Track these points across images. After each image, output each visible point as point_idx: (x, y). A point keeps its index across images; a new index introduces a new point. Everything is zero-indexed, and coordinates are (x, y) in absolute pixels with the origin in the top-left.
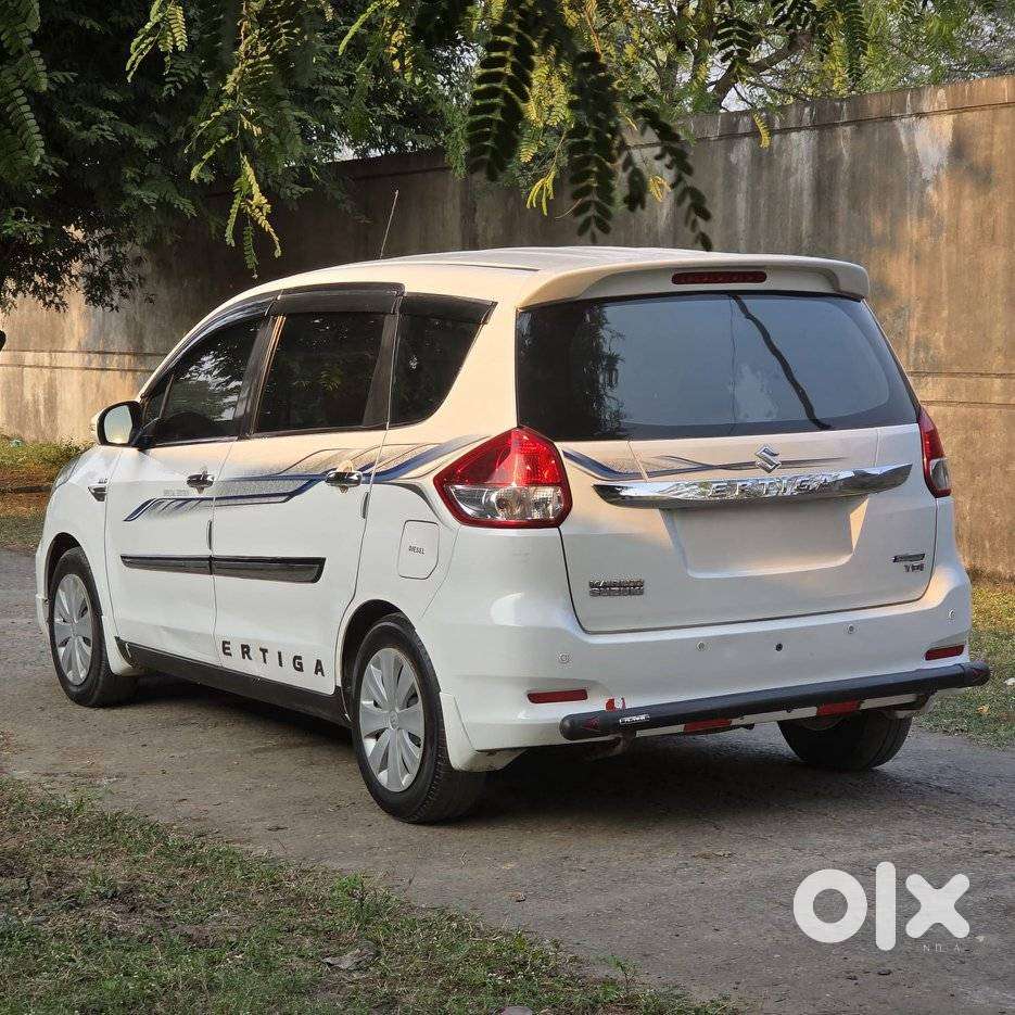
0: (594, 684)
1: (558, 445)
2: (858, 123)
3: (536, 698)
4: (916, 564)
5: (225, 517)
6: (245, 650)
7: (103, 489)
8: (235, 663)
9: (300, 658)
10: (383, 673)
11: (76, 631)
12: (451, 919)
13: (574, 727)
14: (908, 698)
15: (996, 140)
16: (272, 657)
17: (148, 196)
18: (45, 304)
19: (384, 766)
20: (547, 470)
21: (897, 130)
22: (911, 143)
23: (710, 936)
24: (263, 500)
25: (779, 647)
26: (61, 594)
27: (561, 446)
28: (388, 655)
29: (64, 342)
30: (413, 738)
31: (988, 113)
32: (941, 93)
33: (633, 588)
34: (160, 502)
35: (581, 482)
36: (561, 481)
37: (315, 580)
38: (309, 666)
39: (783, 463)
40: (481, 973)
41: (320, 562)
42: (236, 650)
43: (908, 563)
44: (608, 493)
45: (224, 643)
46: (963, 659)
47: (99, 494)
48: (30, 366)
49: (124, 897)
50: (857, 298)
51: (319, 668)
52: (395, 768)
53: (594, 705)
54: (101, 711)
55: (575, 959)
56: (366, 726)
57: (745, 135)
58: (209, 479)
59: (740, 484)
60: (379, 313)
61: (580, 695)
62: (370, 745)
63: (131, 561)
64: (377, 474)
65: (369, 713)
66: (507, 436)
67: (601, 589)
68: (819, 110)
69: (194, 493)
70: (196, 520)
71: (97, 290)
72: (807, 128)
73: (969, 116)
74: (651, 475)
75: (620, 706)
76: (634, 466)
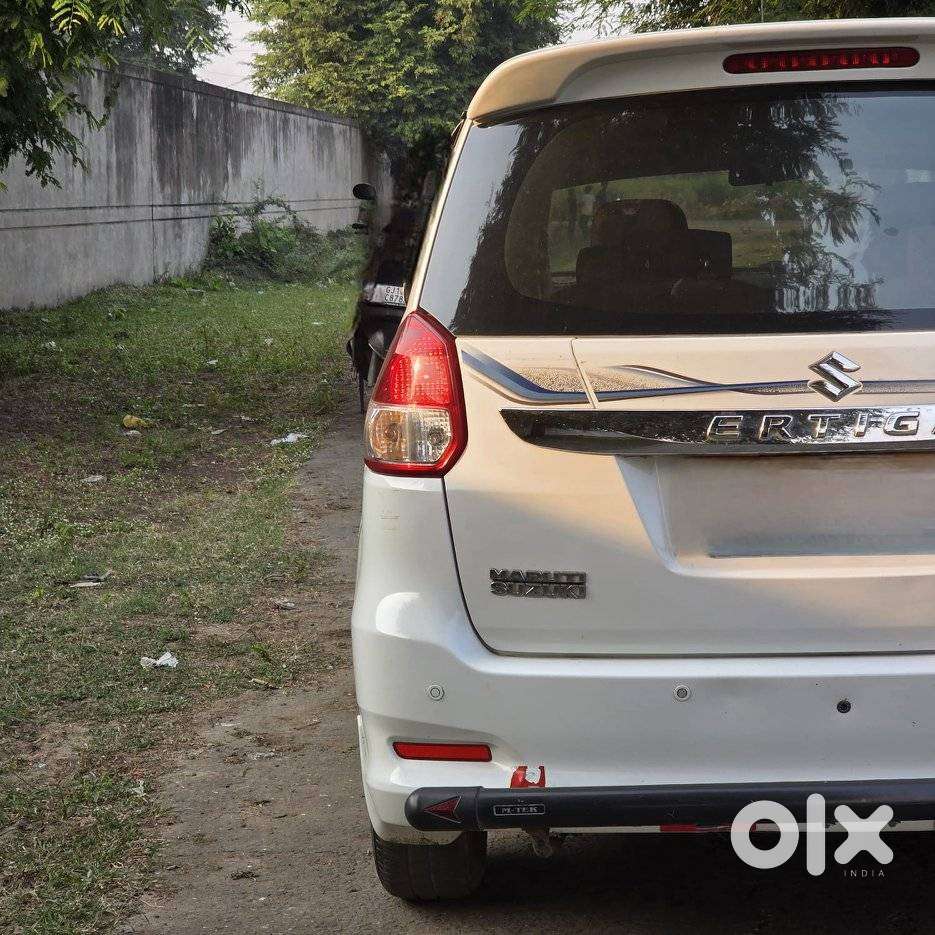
1: (459, 342)
3: (405, 750)
25: (844, 707)
33: (570, 586)
35: (484, 403)
61: (479, 752)
74: (603, 396)
75: (537, 780)
76: (574, 381)
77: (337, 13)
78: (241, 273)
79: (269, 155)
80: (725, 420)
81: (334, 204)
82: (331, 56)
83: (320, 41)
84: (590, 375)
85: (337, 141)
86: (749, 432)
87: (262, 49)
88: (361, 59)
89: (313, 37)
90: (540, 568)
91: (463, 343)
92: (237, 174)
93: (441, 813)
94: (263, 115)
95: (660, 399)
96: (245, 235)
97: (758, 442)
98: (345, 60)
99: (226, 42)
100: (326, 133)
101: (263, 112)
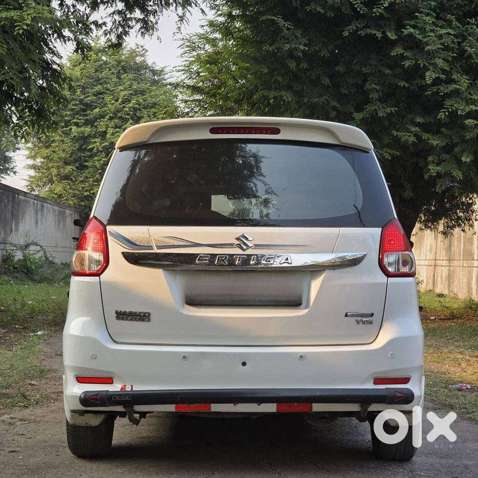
3: (82, 380)
4: (366, 319)
14: (354, 407)
25: (244, 364)
33: (143, 317)
35: (116, 250)
36: (103, 249)
39: (256, 245)
43: (359, 319)
53: (115, 387)
61: (109, 381)
74: (159, 247)
75: (130, 389)
76: (149, 241)
77: (71, 157)
78: (17, 277)
79: (33, 222)
80: (203, 257)
81: (65, 250)
82: (67, 177)
83: (62, 170)
84: (155, 240)
85: (67, 219)
86: (211, 262)
87: (32, 173)
88: (81, 179)
89: (58, 167)
90: (134, 310)
91: (109, 228)
92: (17, 230)
93: (93, 399)
94: (32, 203)
95: (179, 249)
96: (19, 260)
97: (215, 265)
98: (74, 179)
99: (15, 170)
100: (62, 214)
101: (32, 201)
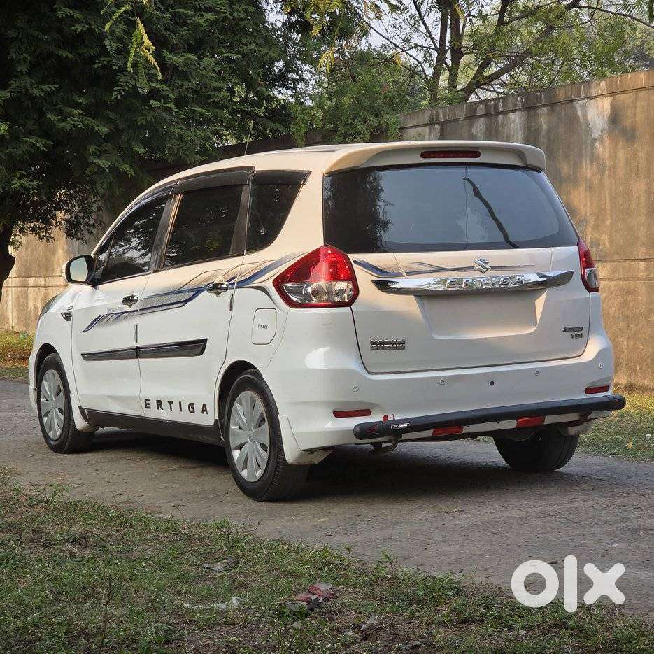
0: (375, 405)
1: (349, 255)
2: (551, 105)
3: (338, 414)
4: (578, 333)
5: (146, 321)
6: (159, 403)
7: (70, 313)
8: (154, 413)
9: (192, 404)
10: (244, 407)
11: (53, 404)
12: (285, 544)
13: (363, 432)
14: (573, 417)
15: (637, 111)
16: (175, 406)
17: (104, 163)
18: (40, 237)
19: (245, 467)
20: (343, 271)
21: (575, 108)
22: (585, 116)
23: (446, 549)
24: (168, 307)
25: (492, 383)
26: (45, 383)
27: (352, 256)
28: (247, 395)
29: (53, 270)
30: (263, 446)
31: (632, 94)
32: (603, 83)
33: (399, 345)
34: (105, 317)
35: (364, 278)
36: (352, 278)
37: (202, 353)
38: (198, 408)
39: (492, 268)
40: (302, 569)
41: (204, 341)
42: (153, 404)
43: (573, 333)
44: (383, 286)
45: (146, 400)
46: (609, 393)
47: (68, 317)
48: (33, 287)
49: (81, 541)
50: (538, 170)
51: (204, 409)
52: (252, 466)
53: (376, 418)
54: (70, 455)
55: (361, 561)
56: (234, 442)
57: (481, 116)
58: (135, 298)
59: (464, 281)
60: (239, 185)
61: (367, 413)
62: (236, 454)
63: (88, 357)
64: (239, 283)
65: (236, 435)
66: (317, 252)
67: (379, 346)
68: (527, 100)
69: (126, 308)
70: (127, 325)
71: (73, 231)
72: (518, 110)
73: (621, 97)
75: (392, 419)
76: (398, 269)
80: (452, 281)
93: (372, 431)
95: (428, 274)
